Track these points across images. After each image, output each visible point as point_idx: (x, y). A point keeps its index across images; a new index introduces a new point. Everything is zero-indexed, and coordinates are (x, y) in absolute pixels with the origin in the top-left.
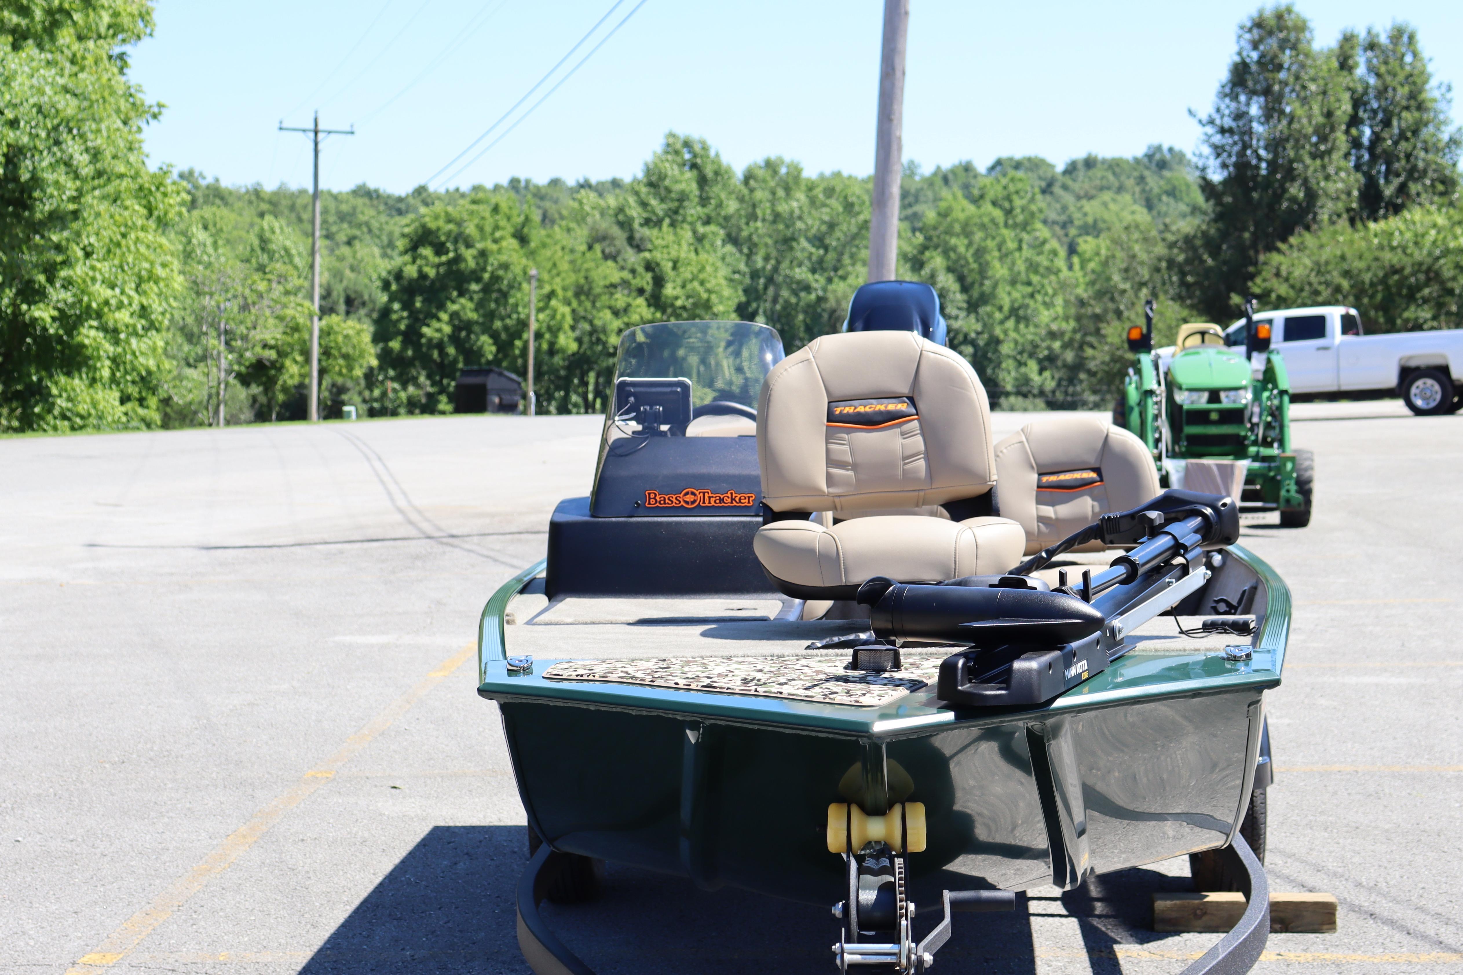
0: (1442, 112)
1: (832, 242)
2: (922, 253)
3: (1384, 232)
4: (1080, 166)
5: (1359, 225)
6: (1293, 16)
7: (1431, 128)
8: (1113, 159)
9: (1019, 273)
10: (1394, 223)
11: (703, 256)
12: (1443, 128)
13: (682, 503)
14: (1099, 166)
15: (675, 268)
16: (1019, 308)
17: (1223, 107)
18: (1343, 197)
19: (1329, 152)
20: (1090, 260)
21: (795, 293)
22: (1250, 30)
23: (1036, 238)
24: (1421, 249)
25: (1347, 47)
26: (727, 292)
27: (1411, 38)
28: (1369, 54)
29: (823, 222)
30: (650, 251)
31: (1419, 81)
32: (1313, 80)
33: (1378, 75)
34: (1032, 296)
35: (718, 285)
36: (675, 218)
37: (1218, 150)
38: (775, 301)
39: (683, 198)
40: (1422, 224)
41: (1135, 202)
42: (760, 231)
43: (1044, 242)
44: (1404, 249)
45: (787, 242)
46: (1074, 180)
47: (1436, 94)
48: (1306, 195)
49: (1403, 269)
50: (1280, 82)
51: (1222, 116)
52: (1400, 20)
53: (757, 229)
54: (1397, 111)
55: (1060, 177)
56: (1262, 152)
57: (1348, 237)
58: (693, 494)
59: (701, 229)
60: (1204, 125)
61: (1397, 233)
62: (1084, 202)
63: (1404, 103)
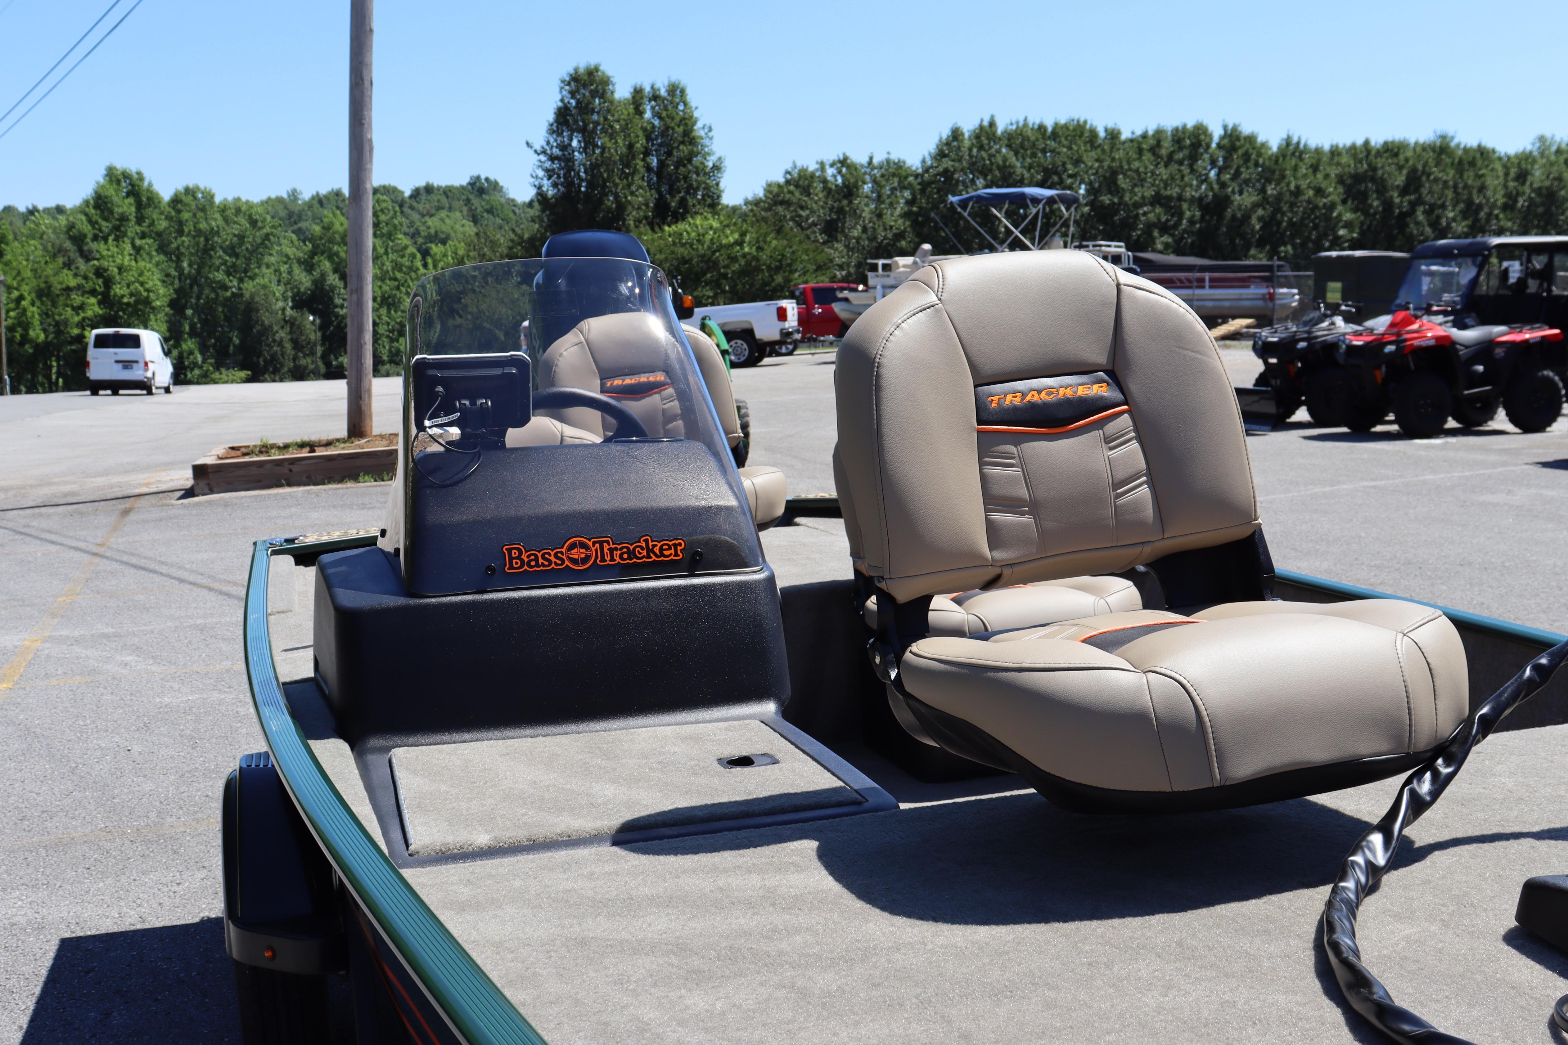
0: (707, 146)
1: (242, 250)
2: (313, 258)
3: (675, 233)
4: (422, 192)
5: (657, 229)
6: (599, 73)
7: (699, 158)
8: (446, 187)
9: (388, 271)
10: (681, 226)
11: (142, 264)
12: (708, 158)
13: (567, 562)
14: (436, 191)
15: (120, 273)
16: (389, 297)
17: (552, 140)
18: (643, 207)
19: (632, 174)
20: (440, 261)
21: (213, 290)
22: (569, 84)
23: (398, 245)
24: (703, 245)
25: (638, 98)
26: (162, 291)
27: (683, 91)
28: (653, 103)
29: (235, 235)
30: (98, 259)
31: (689, 123)
32: (618, 121)
33: (660, 118)
34: (398, 288)
35: (155, 285)
36: (119, 233)
37: (550, 173)
38: (198, 298)
39: (123, 218)
40: (702, 226)
41: (464, 218)
42: (186, 244)
43: (406, 247)
44: (691, 245)
45: (207, 251)
46: (418, 203)
47: (702, 133)
48: (617, 207)
49: (691, 259)
50: (593, 122)
51: (552, 147)
52: (674, 79)
53: (183, 242)
54: (676, 145)
55: (408, 200)
56: (582, 175)
57: (650, 237)
58: (583, 546)
59: (138, 242)
60: (539, 154)
61: (685, 234)
62: (427, 218)
63: (680, 139)
